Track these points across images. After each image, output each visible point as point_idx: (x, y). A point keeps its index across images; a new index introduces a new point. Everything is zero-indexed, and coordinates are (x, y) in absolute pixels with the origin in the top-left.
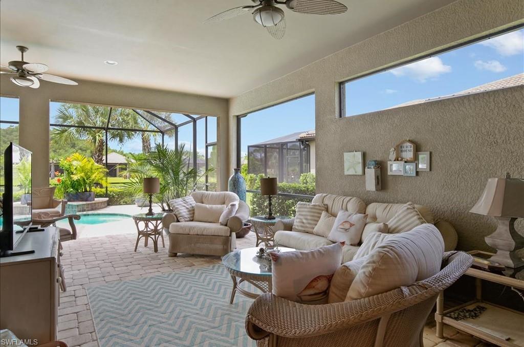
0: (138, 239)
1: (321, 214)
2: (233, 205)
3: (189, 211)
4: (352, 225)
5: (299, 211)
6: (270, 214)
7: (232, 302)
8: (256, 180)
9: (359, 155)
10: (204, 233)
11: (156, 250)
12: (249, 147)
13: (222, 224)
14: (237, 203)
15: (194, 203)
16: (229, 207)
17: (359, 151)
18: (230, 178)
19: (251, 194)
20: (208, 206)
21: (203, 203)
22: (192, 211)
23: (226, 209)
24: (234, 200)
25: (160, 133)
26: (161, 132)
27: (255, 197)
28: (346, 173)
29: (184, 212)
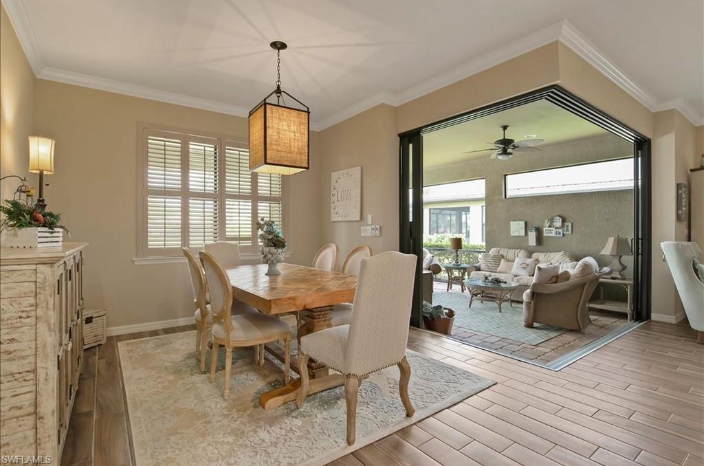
1: (500, 260)
4: (527, 265)
6: (457, 262)
9: (522, 224)
17: (522, 221)
28: (512, 235)
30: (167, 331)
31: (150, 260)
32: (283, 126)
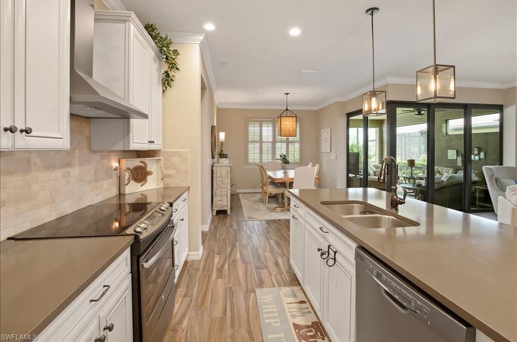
17: (455, 150)
28: (449, 158)
30: (254, 193)
31: (251, 167)
32: (287, 123)
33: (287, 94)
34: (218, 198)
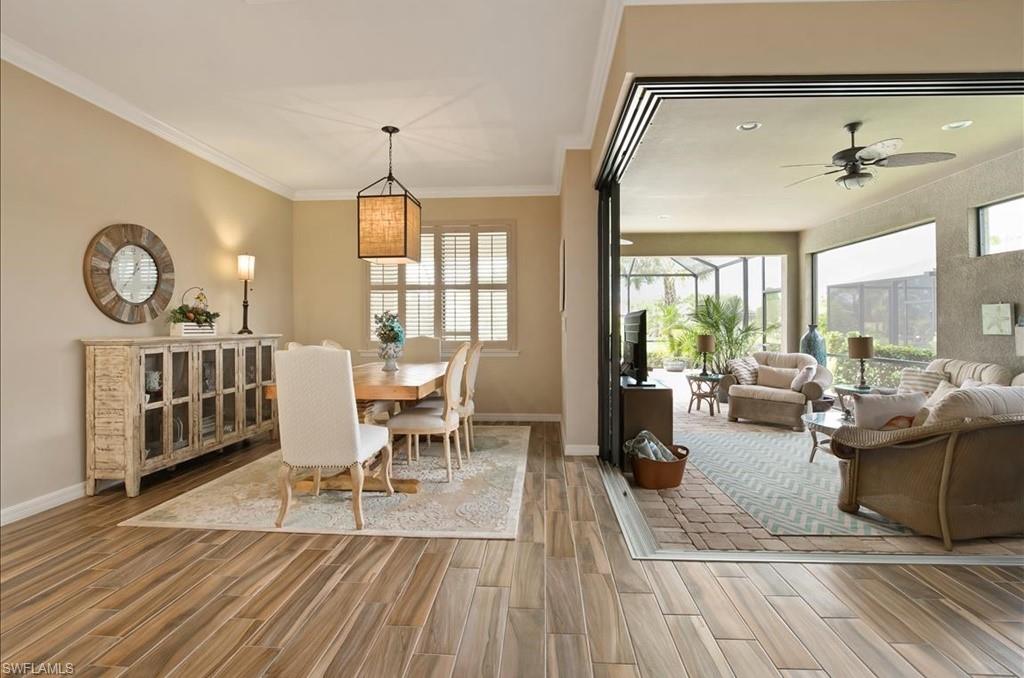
0: (692, 401)
1: (938, 384)
2: (809, 369)
3: (752, 374)
5: (904, 379)
6: (863, 383)
7: (811, 461)
8: (844, 341)
9: (1006, 309)
10: (772, 399)
11: (712, 414)
12: (829, 288)
13: (794, 390)
14: (814, 367)
15: (757, 365)
16: (804, 370)
17: (1007, 302)
18: (803, 337)
19: (834, 360)
20: (775, 369)
21: (767, 365)
22: (755, 374)
23: (798, 374)
24: (810, 363)
25: (691, 277)
26: (695, 276)
27: (840, 363)
28: (986, 332)
29: (745, 374)
32: (377, 215)
33: (391, 130)
34: (101, 443)
